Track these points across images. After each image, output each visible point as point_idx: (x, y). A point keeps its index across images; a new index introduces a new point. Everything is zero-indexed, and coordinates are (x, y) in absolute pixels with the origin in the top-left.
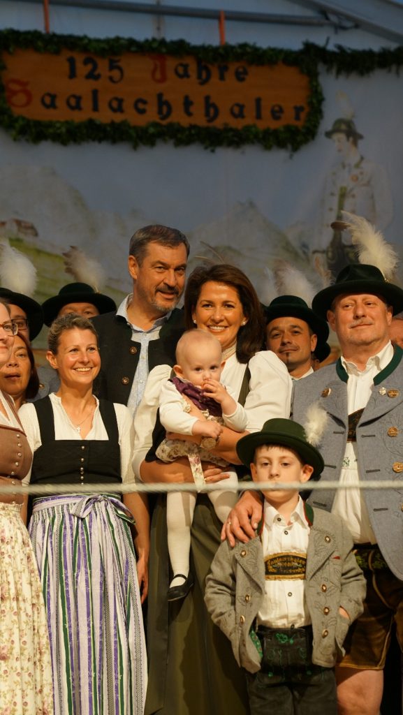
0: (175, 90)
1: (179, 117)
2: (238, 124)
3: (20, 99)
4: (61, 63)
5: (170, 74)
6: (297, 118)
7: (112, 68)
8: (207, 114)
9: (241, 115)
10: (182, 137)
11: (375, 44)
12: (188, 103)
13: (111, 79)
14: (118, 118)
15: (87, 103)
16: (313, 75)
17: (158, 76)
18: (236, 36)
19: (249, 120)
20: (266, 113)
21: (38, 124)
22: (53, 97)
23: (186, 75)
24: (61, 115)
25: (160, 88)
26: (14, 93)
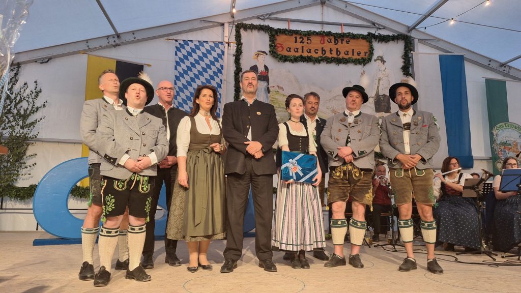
0: (327, 46)
1: (328, 54)
2: (346, 57)
3: (280, 49)
4: (293, 38)
5: (326, 42)
6: (365, 55)
7: (308, 40)
8: (337, 54)
9: (348, 54)
10: (329, 61)
11: (391, 34)
12: (331, 50)
13: (308, 43)
14: (309, 55)
15: (300, 50)
16: (370, 42)
17: (322, 42)
18: (346, 30)
19: (350, 55)
20: (355, 54)
21: (285, 56)
22: (290, 48)
23: (331, 42)
24: (292, 54)
25: (322, 46)
26: (279, 47)
